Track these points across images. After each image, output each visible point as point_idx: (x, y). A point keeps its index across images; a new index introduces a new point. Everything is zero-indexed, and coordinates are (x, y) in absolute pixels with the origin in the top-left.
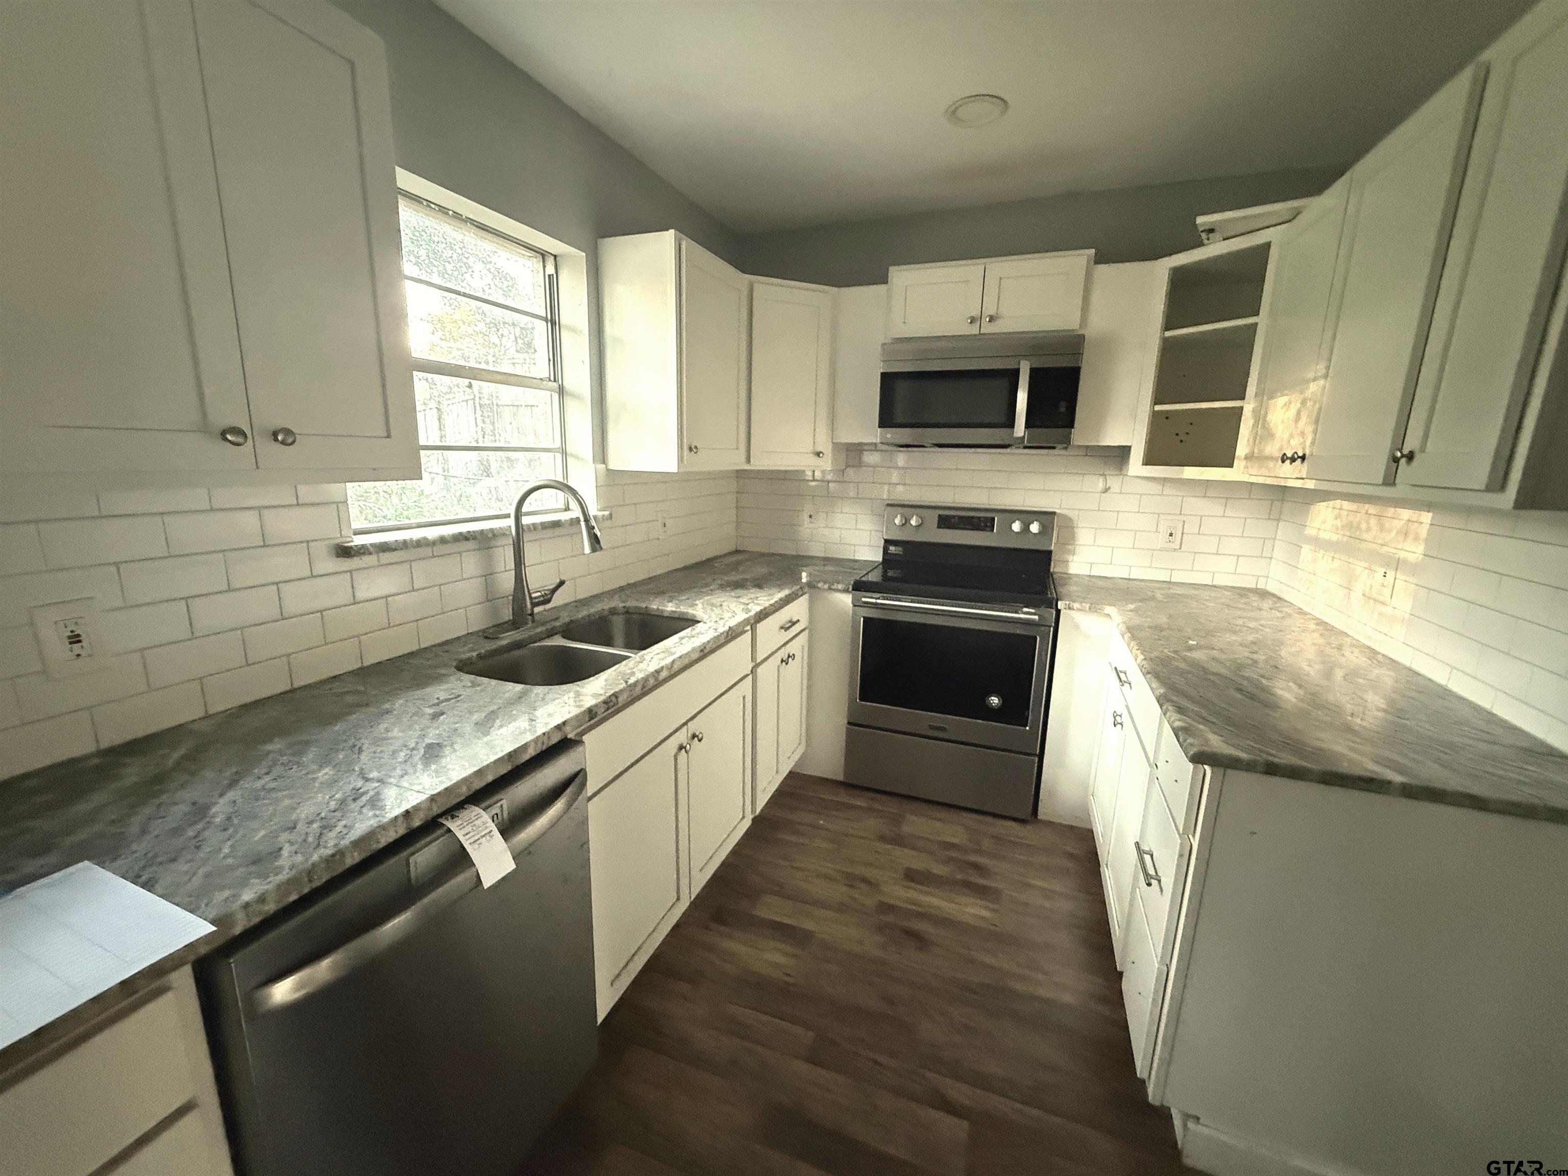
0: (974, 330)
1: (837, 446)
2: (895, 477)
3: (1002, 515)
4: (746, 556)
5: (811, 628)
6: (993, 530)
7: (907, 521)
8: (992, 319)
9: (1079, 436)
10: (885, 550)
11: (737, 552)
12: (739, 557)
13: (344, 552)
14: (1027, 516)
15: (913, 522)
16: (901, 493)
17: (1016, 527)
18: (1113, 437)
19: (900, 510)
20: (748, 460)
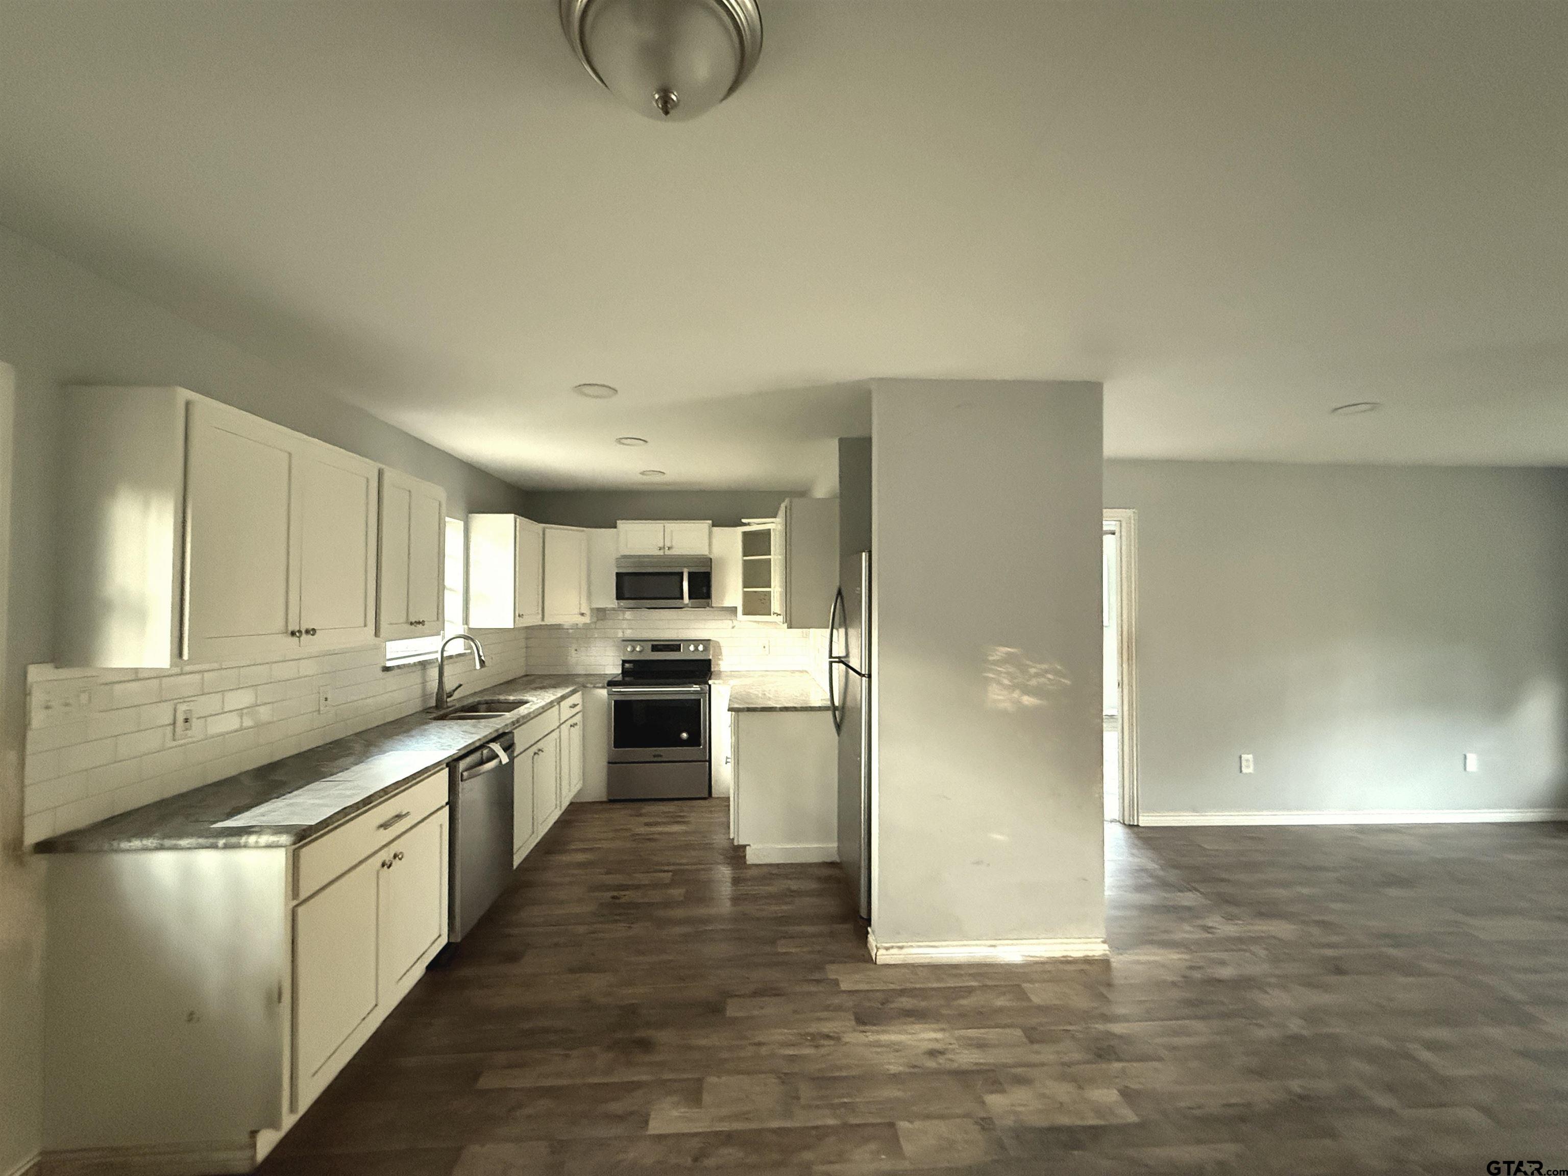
0: (661, 553)
1: (592, 610)
2: (625, 624)
3: (685, 643)
4: (532, 677)
5: (583, 711)
6: (680, 651)
7: (634, 649)
8: (669, 548)
9: (715, 602)
10: (623, 665)
11: (527, 675)
12: (529, 678)
13: (386, 669)
14: (697, 642)
15: (638, 649)
16: (629, 634)
17: (692, 648)
18: (727, 603)
19: (631, 643)
20: (543, 619)
